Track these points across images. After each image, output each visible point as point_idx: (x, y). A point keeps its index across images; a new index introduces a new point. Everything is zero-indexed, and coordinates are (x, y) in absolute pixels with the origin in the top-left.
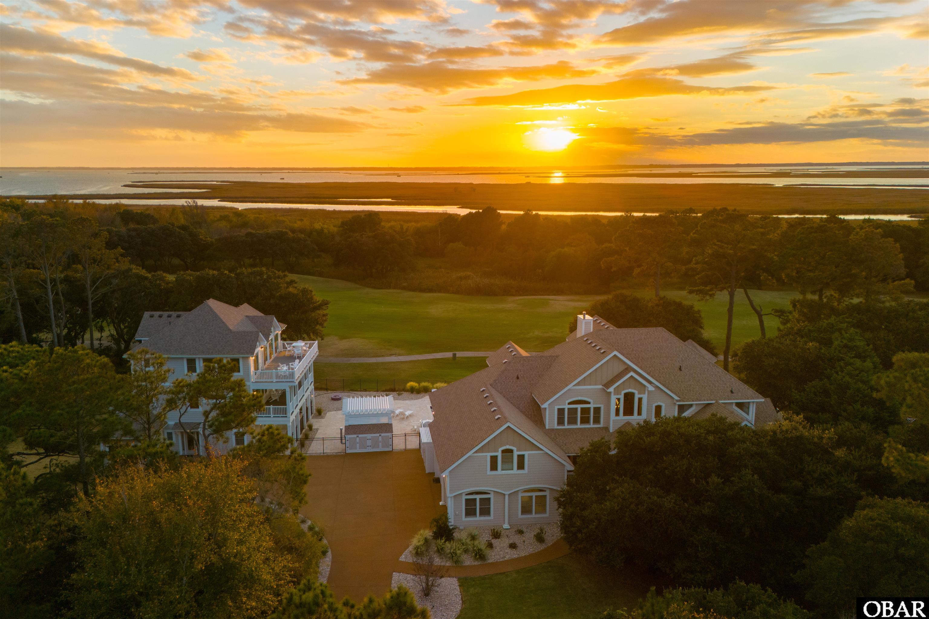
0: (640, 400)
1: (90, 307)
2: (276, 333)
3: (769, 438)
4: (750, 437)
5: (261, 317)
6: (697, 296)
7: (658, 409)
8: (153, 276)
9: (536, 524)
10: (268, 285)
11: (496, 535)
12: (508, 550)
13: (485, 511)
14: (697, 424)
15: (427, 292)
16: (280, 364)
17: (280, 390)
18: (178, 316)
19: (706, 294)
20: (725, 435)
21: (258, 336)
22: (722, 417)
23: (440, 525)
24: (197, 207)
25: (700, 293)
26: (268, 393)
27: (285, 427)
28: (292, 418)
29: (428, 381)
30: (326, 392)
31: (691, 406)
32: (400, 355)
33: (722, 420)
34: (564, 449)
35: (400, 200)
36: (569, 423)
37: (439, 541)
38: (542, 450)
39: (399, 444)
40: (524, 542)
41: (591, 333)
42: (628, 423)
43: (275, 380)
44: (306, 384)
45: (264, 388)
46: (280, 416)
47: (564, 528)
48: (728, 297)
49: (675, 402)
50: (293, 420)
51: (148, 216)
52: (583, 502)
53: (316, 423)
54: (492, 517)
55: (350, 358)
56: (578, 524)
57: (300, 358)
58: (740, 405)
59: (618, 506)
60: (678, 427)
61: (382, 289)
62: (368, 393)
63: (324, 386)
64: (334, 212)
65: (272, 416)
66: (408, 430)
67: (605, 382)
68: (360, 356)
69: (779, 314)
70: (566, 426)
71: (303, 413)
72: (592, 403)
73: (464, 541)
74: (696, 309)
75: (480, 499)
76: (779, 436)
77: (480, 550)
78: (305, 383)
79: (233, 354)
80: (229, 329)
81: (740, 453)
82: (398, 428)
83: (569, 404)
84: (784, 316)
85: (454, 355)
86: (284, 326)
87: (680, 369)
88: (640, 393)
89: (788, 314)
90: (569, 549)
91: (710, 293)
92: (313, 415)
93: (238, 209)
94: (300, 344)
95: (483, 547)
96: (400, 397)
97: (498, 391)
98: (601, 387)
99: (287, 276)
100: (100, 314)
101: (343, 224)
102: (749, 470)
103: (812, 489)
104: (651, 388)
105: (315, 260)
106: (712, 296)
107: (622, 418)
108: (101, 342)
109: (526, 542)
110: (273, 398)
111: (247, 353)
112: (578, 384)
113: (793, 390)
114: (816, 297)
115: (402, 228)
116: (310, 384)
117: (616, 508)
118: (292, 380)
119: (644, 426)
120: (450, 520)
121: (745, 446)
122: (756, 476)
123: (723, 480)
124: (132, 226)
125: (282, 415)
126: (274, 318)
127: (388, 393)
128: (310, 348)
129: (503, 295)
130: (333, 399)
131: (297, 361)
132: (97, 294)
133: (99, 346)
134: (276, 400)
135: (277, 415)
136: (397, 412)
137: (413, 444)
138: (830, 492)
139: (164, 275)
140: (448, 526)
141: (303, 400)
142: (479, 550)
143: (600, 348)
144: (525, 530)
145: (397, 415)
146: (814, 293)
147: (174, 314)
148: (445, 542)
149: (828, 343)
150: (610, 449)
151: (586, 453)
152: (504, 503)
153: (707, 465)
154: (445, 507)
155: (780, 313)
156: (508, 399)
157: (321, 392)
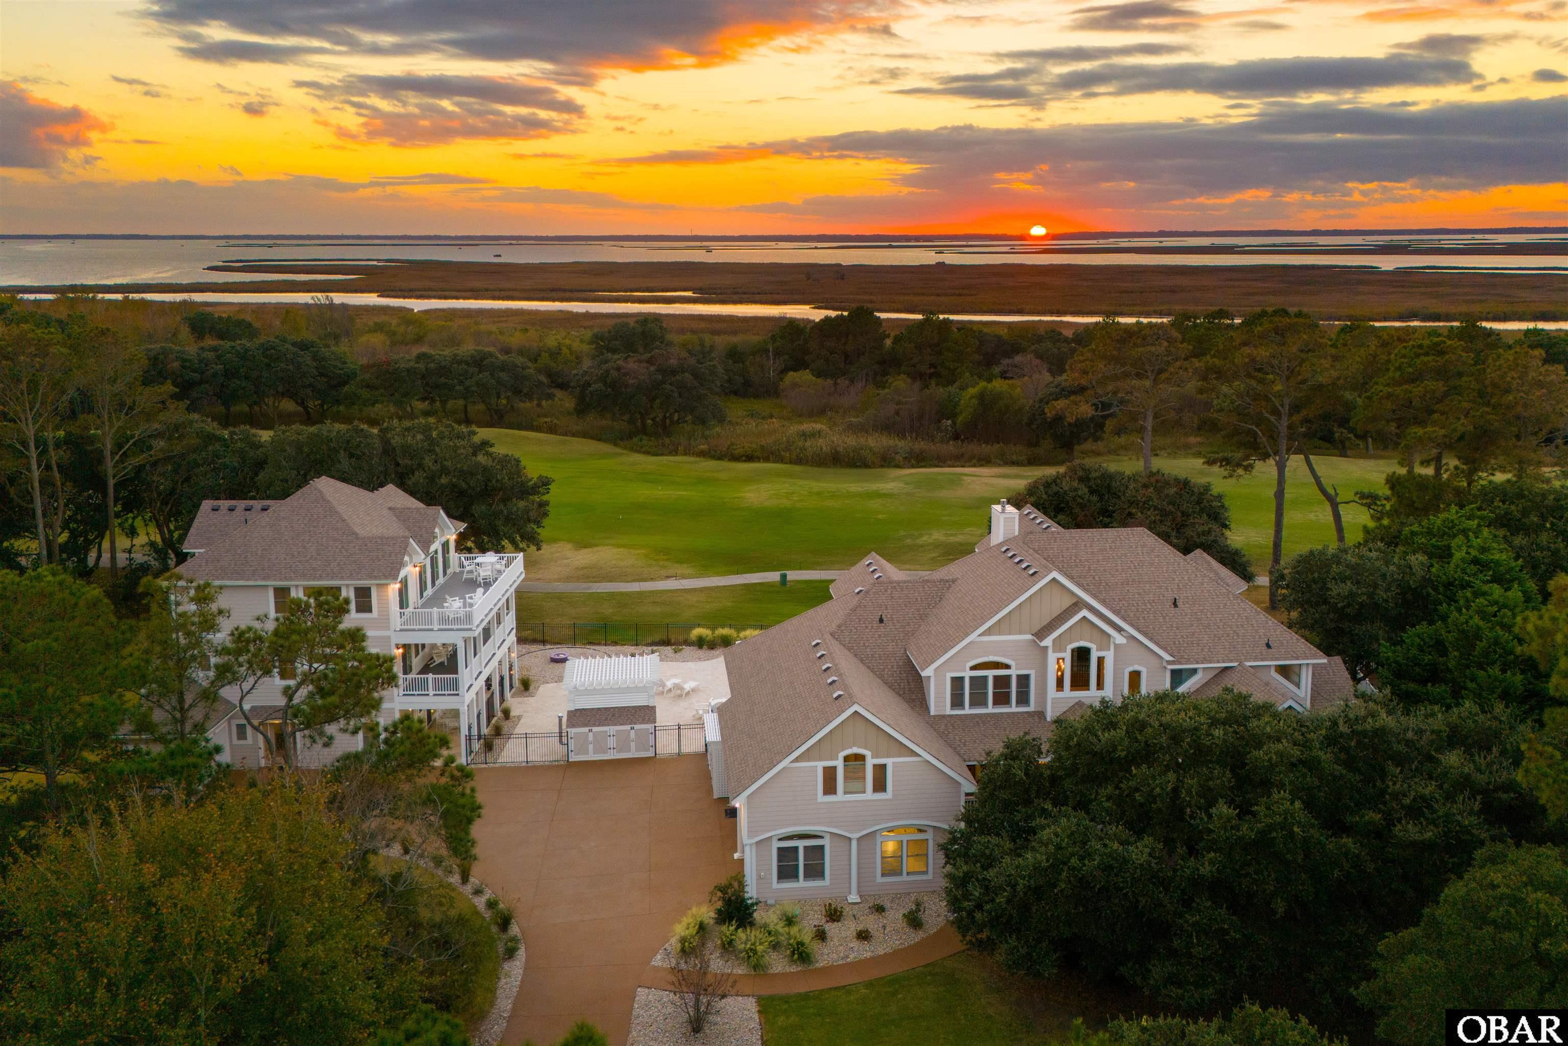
0: (1101, 661)
1: (111, 491)
2: (444, 539)
3: (1323, 732)
4: (1290, 730)
5: (417, 509)
6: (1223, 469)
7: (1135, 677)
8: (232, 434)
9: (909, 894)
10: (437, 449)
11: (834, 915)
12: (855, 944)
13: (815, 871)
14: (1195, 708)
15: (745, 461)
16: (447, 597)
17: (450, 645)
18: (264, 509)
19: (1239, 465)
20: (1245, 726)
21: (407, 545)
22: (1240, 693)
23: (730, 899)
24: (331, 306)
25: (1227, 464)
26: (426, 650)
27: (455, 714)
28: (469, 697)
29: (730, 626)
30: (542, 647)
31: (1194, 671)
32: (684, 577)
33: (1243, 699)
34: (962, 752)
35: (707, 295)
36: (973, 704)
37: (724, 928)
38: (918, 755)
39: (667, 745)
40: (884, 927)
41: (1015, 537)
42: (1080, 704)
43: (436, 627)
44: (498, 634)
45: (420, 642)
46: (446, 692)
47: (954, 903)
48: (1274, 472)
49: (1165, 664)
50: (472, 701)
51: (240, 323)
52: (987, 852)
53: (516, 705)
54: (827, 882)
55: (591, 584)
56: (977, 894)
57: (487, 584)
58: (1284, 671)
59: (1048, 861)
60: (1161, 713)
61: (662, 455)
62: (618, 648)
63: (539, 636)
64: (588, 316)
65: (431, 692)
66: (687, 717)
67: (1035, 630)
68: (610, 578)
69: (1368, 501)
70: (967, 710)
71: (493, 688)
72: (1013, 667)
73: (771, 927)
74: (1215, 491)
75: (806, 848)
76: (1343, 728)
77: (801, 944)
78: (497, 631)
79: (360, 579)
80: (356, 534)
81: (1270, 760)
82: (666, 714)
83: (973, 668)
84: (1378, 506)
85: (784, 577)
86: (462, 526)
87: (1175, 604)
88: (1100, 649)
89: (1384, 502)
90: (962, 941)
91: (1245, 463)
92: (513, 690)
93: (413, 310)
94: (490, 558)
95: (807, 938)
96: (677, 656)
97: (844, 646)
98: (1029, 637)
99: (474, 433)
100: (132, 504)
101: (597, 338)
102: (1285, 792)
103: (1399, 827)
104: (1120, 639)
105: (544, 403)
106: (1248, 468)
107: (1070, 695)
108: (132, 555)
109: (888, 929)
110: (435, 658)
111: (386, 577)
112: (988, 632)
113: (1382, 642)
114: (1429, 471)
115: (702, 345)
116: (507, 632)
117: (1044, 864)
118: (468, 627)
119: (1100, 711)
120: (747, 889)
121: (1280, 746)
122: (1298, 804)
123: (1237, 811)
124: (210, 342)
125: (449, 692)
126: (442, 512)
127: (655, 648)
128: (507, 566)
129: (882, 466)
130: (554, 661)
131: (480, 590)
132: (125, 468)
133: (128, 562)
134: (442, 664)
135: (440, 692)
136: (669, 684)
137: (691, 745)
138: (1431, 833)
139: (254, 431)
140: (743, 900)
141: (494, 663)
142: (798, 943)
143: (1028, 566)
144: (887, 905)
145: (670, 690)
146: (1425, 463)
147: (257, 504)
148: (736, 929)
149: (1445, 554)
150: (1040, 753)
151: (998, 761)
152: (850, 855)
153: (1211, 783)
154: (741, 861)
155: (1368, 499)
156: (861, 660)
157: (534, 647)
